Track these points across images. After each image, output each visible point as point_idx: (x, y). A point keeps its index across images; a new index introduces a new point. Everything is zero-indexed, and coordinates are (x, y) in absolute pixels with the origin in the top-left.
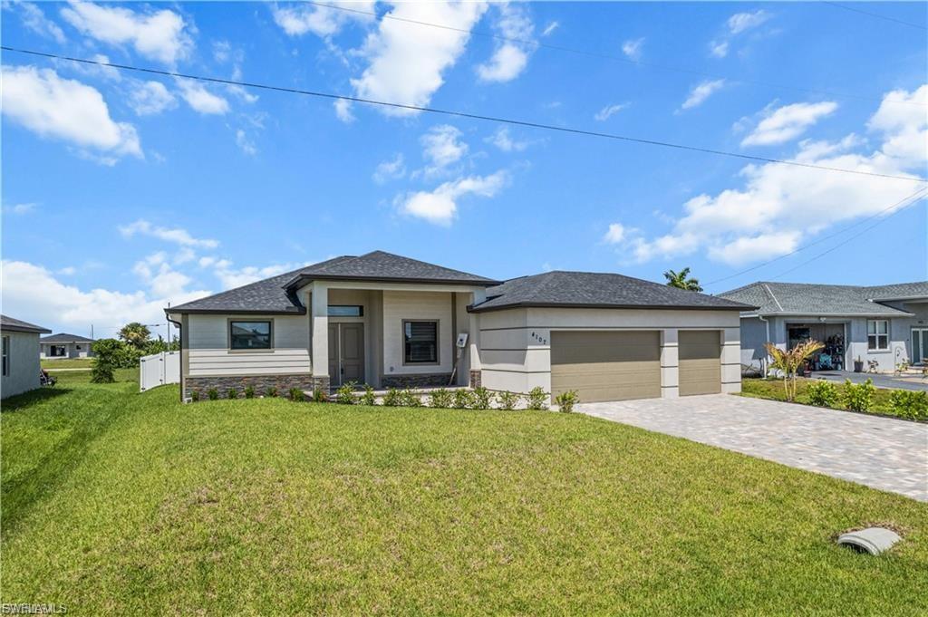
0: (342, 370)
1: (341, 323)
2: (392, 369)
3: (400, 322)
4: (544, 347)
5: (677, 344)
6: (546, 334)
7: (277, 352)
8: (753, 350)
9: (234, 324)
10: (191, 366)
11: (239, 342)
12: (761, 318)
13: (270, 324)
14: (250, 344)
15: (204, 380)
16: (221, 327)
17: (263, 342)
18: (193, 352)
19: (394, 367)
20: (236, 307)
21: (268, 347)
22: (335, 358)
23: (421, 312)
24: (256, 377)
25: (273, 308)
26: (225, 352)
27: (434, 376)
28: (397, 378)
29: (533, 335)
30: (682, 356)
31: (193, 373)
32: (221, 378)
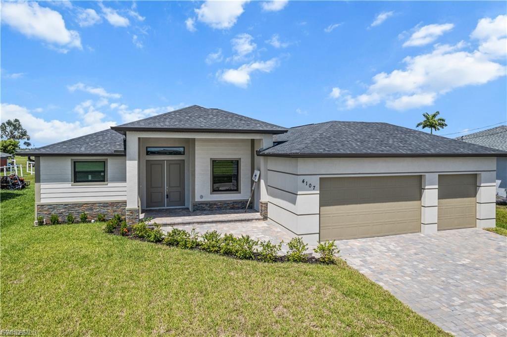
0: (167, 196)
1: (167, 160)
2: (202, 197)
3: (209, 160)
4: (313, 192)
5: (437, 187)
6: (315, 181)
7: (110, 185)
9: (77, 164)
10: (42, 196)
11: (79, 177)
13: (105, 163)
14: (90, 178)
15: (52, 207)
16: (67, 166)
17: (99, 176)
18: (43, 186)
19: (203, 195)
20: (77, 151)
21: (104, 181)
22: (162, 187)
23: (225, 153)
24: (94, 204)
25: (106, 152)
26: (69, 185)
27: (235, 202)
28: (206, 203)
29: (303, 182)
30: (441, 196)
31: (43, 201)
32: (66, 205)
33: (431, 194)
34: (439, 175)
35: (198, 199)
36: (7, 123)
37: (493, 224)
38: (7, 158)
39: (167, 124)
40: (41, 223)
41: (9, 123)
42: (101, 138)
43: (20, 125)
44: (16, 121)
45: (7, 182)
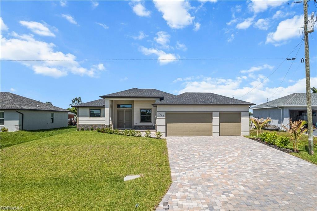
0: (125, 124)
1: (125, 110)
2: (136, 124)
3: (139, 109)
4: (163, 118)
5: (219, 117)
6: (164, 114)
7: (102, 118)
8: (278, 120)
9: (91, 110)
10: (79, 121)
11: (92, 115)
12: (278, 108)
13: (100, 110)
14: (95, 115)
15: (83, 125)
16: (87, 111)
17: (98, 115)
18: (80, 118)
19: (137, 123)
20: (91, 105)
21: (100, 117)
22: (123, 120)
23: (146, 106)
24: (96, 125)
25: (101, 106)
26: (88, 118)
27: (150, 126)
28: (138, 126)
29: (159, 114)
30: (221, 121)
31: (79, 123)
32: (87, 125)
33: (216, 120)
34: (219, 113)
35: (135, 124)
36: (75, 99)
37: (248, 134)
38: (74, 115)
39: (119, 95)
40: (78, 130)
41: (76, 99)
42: (100, 101)
43: (80, 100)
44: (79, 98)
45: (72, 123)
